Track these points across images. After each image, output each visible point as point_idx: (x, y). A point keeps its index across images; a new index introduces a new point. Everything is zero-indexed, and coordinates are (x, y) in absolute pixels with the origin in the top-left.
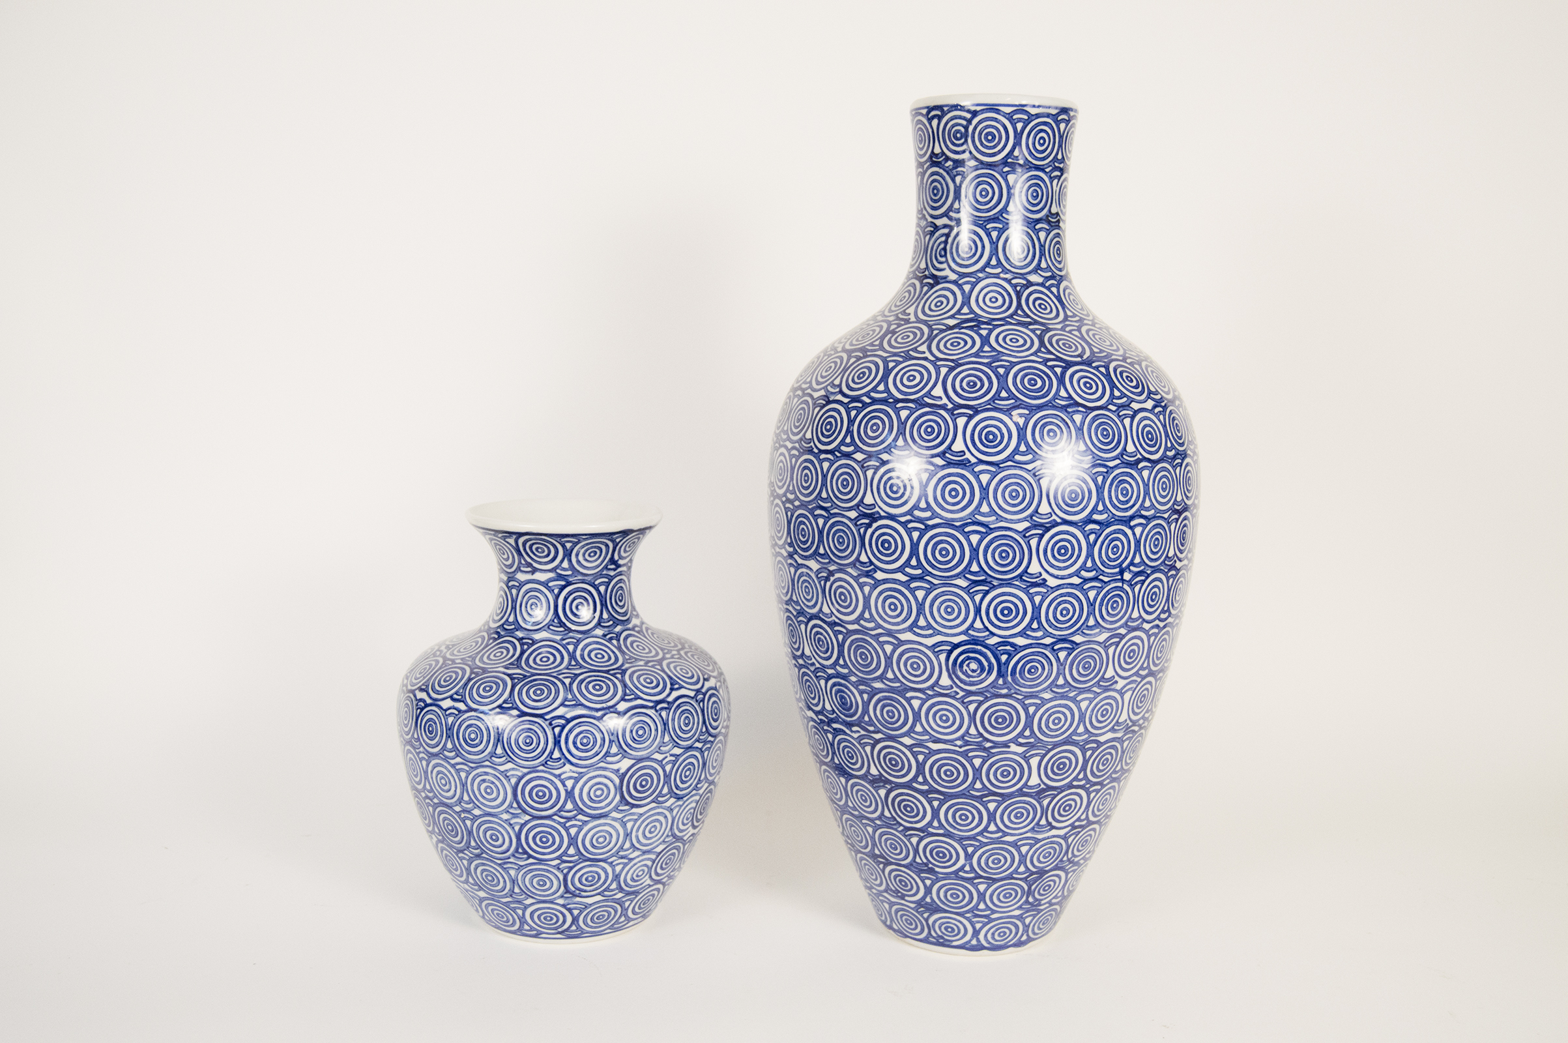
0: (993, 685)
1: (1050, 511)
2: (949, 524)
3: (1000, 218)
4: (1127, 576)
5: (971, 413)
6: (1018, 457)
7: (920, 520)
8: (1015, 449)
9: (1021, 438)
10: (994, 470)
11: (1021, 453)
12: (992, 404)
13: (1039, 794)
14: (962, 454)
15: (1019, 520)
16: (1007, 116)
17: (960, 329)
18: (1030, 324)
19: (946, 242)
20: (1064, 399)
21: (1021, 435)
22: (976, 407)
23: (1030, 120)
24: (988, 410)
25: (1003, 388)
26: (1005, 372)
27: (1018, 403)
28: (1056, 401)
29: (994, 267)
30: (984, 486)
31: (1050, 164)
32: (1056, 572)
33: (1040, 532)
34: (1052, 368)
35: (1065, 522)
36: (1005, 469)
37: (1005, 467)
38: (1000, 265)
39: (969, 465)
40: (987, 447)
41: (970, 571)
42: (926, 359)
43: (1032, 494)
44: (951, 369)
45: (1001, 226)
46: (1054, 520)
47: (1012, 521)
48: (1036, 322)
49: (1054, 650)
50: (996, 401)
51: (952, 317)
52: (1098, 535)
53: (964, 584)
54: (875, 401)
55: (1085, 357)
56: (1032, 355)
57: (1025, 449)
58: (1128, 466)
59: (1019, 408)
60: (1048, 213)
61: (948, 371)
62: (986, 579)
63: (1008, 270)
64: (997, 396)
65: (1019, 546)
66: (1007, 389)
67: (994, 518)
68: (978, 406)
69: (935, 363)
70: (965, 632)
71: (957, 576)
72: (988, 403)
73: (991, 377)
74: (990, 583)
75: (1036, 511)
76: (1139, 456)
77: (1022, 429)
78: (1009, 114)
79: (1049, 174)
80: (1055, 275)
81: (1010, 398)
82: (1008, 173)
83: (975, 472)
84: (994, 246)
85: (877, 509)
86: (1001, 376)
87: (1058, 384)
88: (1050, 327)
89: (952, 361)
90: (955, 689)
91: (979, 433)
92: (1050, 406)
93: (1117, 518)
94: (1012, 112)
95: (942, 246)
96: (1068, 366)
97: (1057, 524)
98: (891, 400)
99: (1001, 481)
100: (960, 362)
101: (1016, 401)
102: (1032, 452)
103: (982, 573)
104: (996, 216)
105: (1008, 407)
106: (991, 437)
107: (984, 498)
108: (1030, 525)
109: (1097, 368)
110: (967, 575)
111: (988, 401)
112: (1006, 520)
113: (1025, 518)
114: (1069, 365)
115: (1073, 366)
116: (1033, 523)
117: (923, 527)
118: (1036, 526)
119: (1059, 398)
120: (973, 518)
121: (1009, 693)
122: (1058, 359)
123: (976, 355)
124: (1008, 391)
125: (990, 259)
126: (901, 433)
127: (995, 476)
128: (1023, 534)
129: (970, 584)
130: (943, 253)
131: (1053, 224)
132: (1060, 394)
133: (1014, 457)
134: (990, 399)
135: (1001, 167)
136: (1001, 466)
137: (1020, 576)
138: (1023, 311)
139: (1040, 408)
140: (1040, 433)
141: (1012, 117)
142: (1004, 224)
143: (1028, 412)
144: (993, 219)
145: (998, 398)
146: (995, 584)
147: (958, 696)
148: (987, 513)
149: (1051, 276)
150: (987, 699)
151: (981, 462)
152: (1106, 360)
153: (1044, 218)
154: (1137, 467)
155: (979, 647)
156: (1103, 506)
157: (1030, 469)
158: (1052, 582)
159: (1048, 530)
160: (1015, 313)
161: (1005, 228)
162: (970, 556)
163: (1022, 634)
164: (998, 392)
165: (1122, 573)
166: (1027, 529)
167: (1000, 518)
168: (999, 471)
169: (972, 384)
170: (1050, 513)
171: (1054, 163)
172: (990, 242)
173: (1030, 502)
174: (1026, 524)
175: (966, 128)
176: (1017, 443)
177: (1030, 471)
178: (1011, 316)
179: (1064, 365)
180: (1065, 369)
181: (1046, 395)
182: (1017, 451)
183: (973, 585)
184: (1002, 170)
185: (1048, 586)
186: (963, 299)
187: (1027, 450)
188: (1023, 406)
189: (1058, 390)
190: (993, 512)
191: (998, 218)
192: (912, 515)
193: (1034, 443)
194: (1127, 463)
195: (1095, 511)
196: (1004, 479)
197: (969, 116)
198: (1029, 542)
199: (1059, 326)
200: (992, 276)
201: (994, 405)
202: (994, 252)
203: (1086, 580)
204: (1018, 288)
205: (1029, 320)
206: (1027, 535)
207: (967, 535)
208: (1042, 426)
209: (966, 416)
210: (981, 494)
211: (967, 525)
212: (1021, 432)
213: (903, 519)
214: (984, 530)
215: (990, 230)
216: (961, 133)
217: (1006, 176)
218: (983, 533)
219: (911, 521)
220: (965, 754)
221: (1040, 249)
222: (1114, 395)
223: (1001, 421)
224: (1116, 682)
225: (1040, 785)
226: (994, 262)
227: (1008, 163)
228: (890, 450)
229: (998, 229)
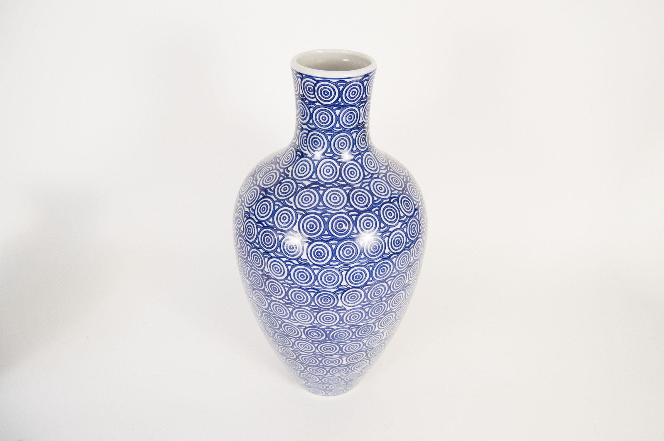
0: (324, 339)
1: (347, 284)
2: (301, 287)
3: (332, 130)
4: (384, 299)
5: (311, 241)
6: (331, 263)
7: (289, 284)
8: (330, 259)
9: (333, 254)
10: (321, 268)
11: (333, 261)
12: (320, 238)
13: (347, 366)
14: (306, 260)
15: (332, 288)
16: (334, 84)
17: (310, 189)
18: (345, 186)
19: (307, 137)
20: (356, 234)
21: (334, 253)
22: (313, 239)
23: (346, 85)
24: (318, 241)
25: (326, 229)
26: (328, 220)
27: (333, 238)
28: (351, 235)
29: (329, 153)
30: (316, 275)
31: (359, 102)
32: (350, 305)
33: (342, 292)
34: (351, 216)
35: (354, 287)
36: (326, 268)
37: (326, 267)
38: (332, 152)
39: (309, 266)
40: (317, 258)
41: (311, 305)
42: (292, 207)
43: (338, 278)
44: (303, 216)
45: (333, 134)
46: (349, 287)
47: (329, 289)
48: (348, 184)
49: (350, 329)
50: (322, 237)
51: (307, 179)
52: (370, 289)
53: (309, 309)
54: (268, 227)
55: (369, 206)
56: (342, 208)
57: (335, 260)
58: (385, 259)
59: (333, 240)
60: (357, 124)
61: (301, 217)
62: (318, 308)
63: (336, 155)
64: (323, 234)
65: (332, 297)
66: (328, 230)
67: (321, 287)
68: (314, 239)
69: (296, 211)
70: (311, 324)
71: (306, 306)
72: (318, 237)
73: (321, 223)
74: (320, 309)
75: (340, 285)
76: (391, 253)
77: (334, 250)
78: (335, 83)
79: (358, 107)
80: (361, 152)
81: (329, 235)
82: (336, 109)
83: (312, 269)
84: (329, 143)
85: (270, 275)
86: (326, 222)
87: (353, 226)
88: (354, 186)
89: (304, 211)
90: (308, 339)
91: (314, 252)
92: (348, 238)
93: (379, 281)
94: (337, 82)
95: (305, 138)
96: (359, 214)
97: (350, 289)
98: (275, 228)
99: (324, 273)
100: (307, 212)
101: (332, 237)
102: (338, 261)
103: (316, 306)
104: (330, 129)
105: (328, 240)
106: (319, 254)
107: (316, 280)
108: (337, 290)
109: (374, 212)
110: (310, 306)
111: (318, 236)
112: (326, 288)
113: (335, 287)
114: (360, 212)
115: (362, 213)
116: (339, 289)
117: (290, 287)
118: (340, 290)
119: (353, 233)
120: (311, 287)
121: (331, 342)
122: (355, 210)
123: (315, 208)
124: (329, 231)
125: (327, 149)
126: (279, 246)
127: (321, 271)
128: (335, 293)
129: (311, 309)
130: (305, 142)
131: (360, 128)
132: (354, 232)
133: (330, 263)
134: (319, 235)
135: (332, 107)
136: (324, 267)
137: (334, 308)
138: (342, 178)
139: (343, 239)
140: (342, 252)
141: (337, 84)
142: (334, 133)
143: (337, 242)
144: (329, 130)
145: (323, 235)
146: (322, 310)
147: (309, 342)
148: (318, 285)
149: (358, 154)
150: (322, 343)
151: (314, 264)
152: (379, 205)
153: (355, 127)
154: (390, 259)
155: (317, 329)
156: (372, 278)
157: (337, 268)
158: (348, 308)
159: (346, 291)
160: (338, 179)
161: (335, 135)
162: (311, 300)
163: (336, 325)
164: (324, 232)
165: (381, 298)
166: (336, 291)
167: (323, 287)
168: (323, 269)
169: (311, 226)
170: (347, 285)
171: (361, 101)
172: (327, 141)
173: (337, 282)
174: (336, 290)
175: (314, 87)
176: (332, 257)
177: (337, 269)
178: (335, 182)
179: (357, 213)
180: (358, 216)
181: (347, 232)
182: (331, 260)
183: (313, 310)
184: (333, 108)
185: (346, 310)
186: (314, 169)
187: (336, 260)
188: (334, 239)
189: (353, 229)
190: (320, 285)
191: (331, 130)
192: (284, 281)
193: (340, 256)
194: (385, 258)
195: (368, 281)
196: (325, 272)
197: (315, 82)
198: (337, 296)
199: (359, 185)
200: (328, 157)
201: (321, 238)
202: (329, 146)
203: (364, 306)
204: (341, 164)
205: (344, 183)
206: (336, 293)
207: (309, 293)
208: (343, 248)
209: (308, 243)
210: (314, 278)
211: (309, 289)
212: (333, 252)
213: (281, 282)
214: (316, 291)
215: (327, 136)
216: (312, 89)
217: (335, 111)
218: (316, 292)
219: (284, 283)
220: (315, 357)
221: (353, 142)
222: (381, 227)
223: (324, 246)
224: (380, 331)
225: (347, 364)
226: (329, 151)
227: (336, 105)
228: (274, 252)
229: (331, 135)
